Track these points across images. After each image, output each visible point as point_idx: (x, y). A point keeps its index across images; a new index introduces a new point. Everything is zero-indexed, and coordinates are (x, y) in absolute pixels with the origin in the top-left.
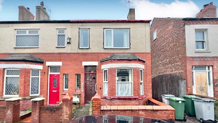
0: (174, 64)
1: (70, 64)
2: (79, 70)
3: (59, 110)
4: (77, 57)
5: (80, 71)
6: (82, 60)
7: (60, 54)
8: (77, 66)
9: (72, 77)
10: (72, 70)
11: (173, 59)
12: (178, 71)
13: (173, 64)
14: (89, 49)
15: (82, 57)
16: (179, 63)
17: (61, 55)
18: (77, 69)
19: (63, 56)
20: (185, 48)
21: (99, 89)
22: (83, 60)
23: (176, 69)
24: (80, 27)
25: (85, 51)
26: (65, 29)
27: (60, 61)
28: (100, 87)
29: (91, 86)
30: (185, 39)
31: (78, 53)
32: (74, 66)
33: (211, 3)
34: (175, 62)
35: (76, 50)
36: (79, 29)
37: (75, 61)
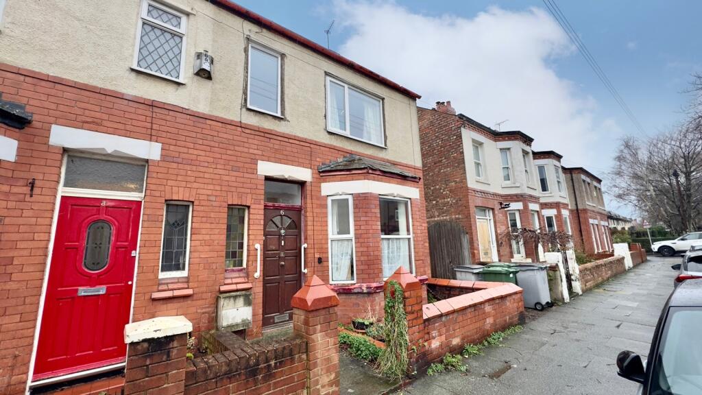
0: (437, 202)
1: (202, 158)
2: (243, 190)
3: (292, 361)
4: (236, 138)
5: (250, 196)
6: (256, 152)
7: (152, 105)
8: (235, 173)
9: (212, 215)
10: (211, 187)
11: (432, 190)
12: (448, 217)
13: (434, 202)
14: (283, 122)
15: (256, 142)
16: (449, 199)
17: (155, 110)
18: (235, 184)
19: (168, 118)
20: (465, 170)
21: (317, 264)
22: (260, 153)
23: (443, 213)
24: (253, 37)
25: (268, 124)
26: (188, 14)
27: (150, 138)
28: (317, 256)
29: (282, 255)
30: (462, 153)
31: (241, 125)
32: (221, 172)
33: (449, 103)
34: (438, 197)
35: (234, 113)
36: (248, 39)
37: (229, 152)
